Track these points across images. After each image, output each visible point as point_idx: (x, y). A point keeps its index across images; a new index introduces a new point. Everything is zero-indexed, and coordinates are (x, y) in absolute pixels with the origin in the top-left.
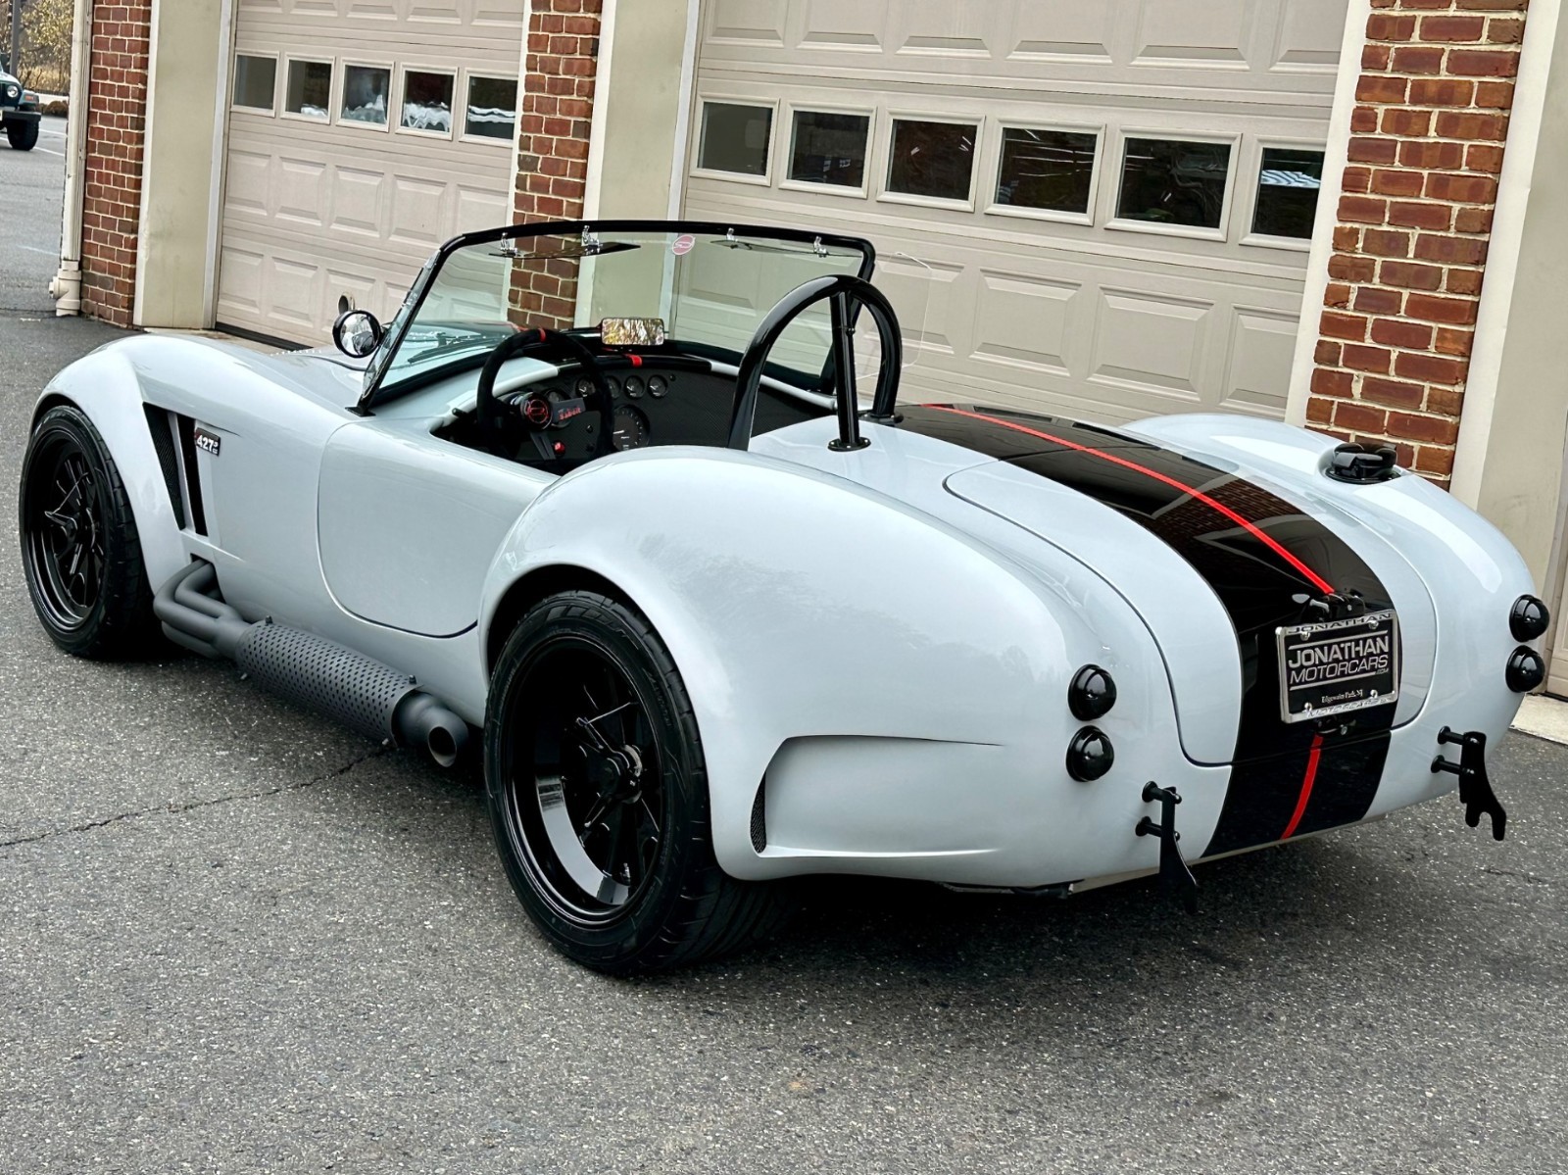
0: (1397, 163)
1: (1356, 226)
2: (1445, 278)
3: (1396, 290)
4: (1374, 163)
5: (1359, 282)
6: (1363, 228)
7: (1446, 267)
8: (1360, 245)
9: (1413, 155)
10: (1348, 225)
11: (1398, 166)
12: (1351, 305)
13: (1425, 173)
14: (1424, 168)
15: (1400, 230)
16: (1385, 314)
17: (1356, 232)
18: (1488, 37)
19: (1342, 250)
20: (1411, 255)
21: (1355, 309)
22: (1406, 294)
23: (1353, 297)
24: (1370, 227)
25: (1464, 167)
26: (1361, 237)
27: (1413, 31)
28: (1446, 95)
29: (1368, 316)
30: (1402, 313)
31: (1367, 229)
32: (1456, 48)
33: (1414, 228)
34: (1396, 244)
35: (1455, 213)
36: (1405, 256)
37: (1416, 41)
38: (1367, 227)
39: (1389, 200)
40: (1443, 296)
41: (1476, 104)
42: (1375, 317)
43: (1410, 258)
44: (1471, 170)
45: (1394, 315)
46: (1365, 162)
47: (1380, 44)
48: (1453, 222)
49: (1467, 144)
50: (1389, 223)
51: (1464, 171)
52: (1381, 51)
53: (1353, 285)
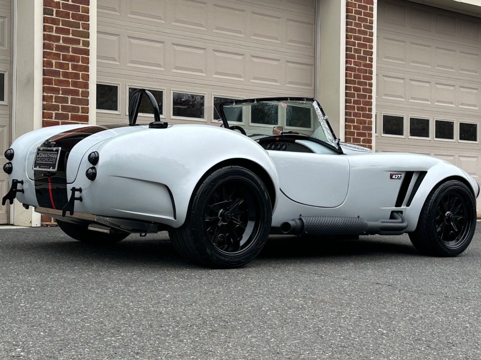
0: (61, 77)
1: (52, 95)
2: (80, 109)
3: (67, 113)
4: (54, 76)
5: (55, 111)
6: (54, 95)
7: (80, 106)
8: (54, 100)
9: (66, 75)
10: (49, 94)
11: (61, 78)
12: (54, 117)
13: (70, 80)
14: (70, 79)
15: (65, 96)
16: (65, 120)
17: (52, 96)
18: (82, 44)
19: (49, 102)
20: (69, 103)
21: (55, 119)
22: (70, 114)
23: (54, 115)
24: (56, 95)
25: (81, 79)
26: (54, 98)
27: (60, 40)
28: (72, 59)
29: (59, 121)
30: (70, 119)
31: (55, 96)
32: (73, 46)
33: (69, 95)
34: (65, 100)
35: (80, 92)
36: (68, 103)
37: (61, 43)
38: (55, 95)
39: (61, 87)
40: (81, 114)
41: (82, 62)
42: (61, 121)
43: (69, 104)
44: (83, 80)
45: (67, 120)
46: (51, 76)
47: (50, 42)
48: (80, 94)
49: (81, 73)
50: (62, 94)
51: (81, 80)
52: (51, 45)
53: (53, 112)
